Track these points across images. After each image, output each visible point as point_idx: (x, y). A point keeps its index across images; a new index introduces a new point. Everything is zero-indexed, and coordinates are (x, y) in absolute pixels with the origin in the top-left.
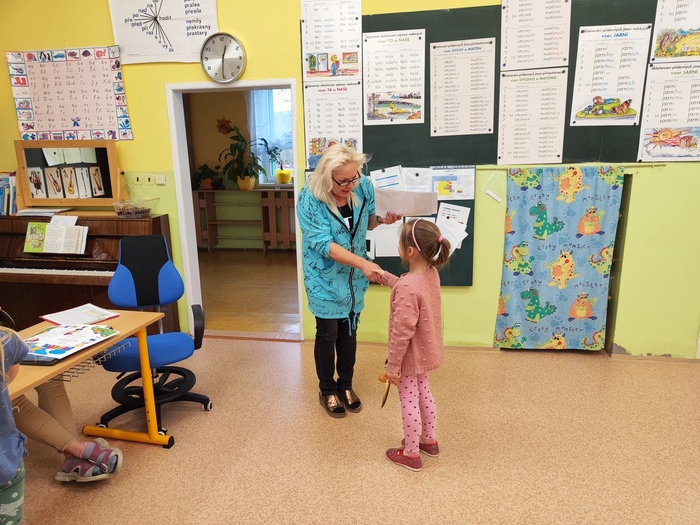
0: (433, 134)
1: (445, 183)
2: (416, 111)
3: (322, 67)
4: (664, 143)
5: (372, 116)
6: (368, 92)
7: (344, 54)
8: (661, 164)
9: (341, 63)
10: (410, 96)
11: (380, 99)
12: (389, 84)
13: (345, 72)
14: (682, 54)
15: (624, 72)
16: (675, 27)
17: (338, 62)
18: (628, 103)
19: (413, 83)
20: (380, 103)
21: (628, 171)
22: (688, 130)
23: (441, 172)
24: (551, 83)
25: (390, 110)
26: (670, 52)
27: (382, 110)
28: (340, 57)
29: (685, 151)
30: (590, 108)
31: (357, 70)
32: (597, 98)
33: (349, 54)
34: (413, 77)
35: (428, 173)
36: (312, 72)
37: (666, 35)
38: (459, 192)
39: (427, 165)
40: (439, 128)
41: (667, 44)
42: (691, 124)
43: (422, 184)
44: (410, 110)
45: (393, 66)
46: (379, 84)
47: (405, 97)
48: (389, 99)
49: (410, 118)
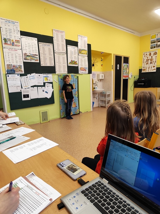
0: (41, 65)
1: (46, 78)
2: (37, 59)
3: (9, 43)
4: (82, 70)
5: (25, 59)
6: (24, 52)
7: (16, 40)
8: (82, 74)
9: (15, 43)
10: (35, 55)
11: (27, 55)
12: (29, 51)
13: (16, 45)
14: (82, 54)
15: (75, 56)
16: (81, 48)
17: (14, 42)
18: (76, 62)
19: (36, 52)
20: (27, 56)
21: (78, 76)
22: (85, 68)
23: (45, 75)
24: (64, 56)
25: (30, 58)
26: (81, 53)
27: (28, 58)
28: (14, 41)
29: (85, 72)
30: (71, 62)
31: (20, 46)
32: (72, 60)
33: (17, 40)
34: (35, 50)
35: (42, 75)
36: (6, 43)
37: (80, 50)
38: (49, 80)
39: (41, 73)
40: (43, 64)
41: (80, 51)
42: (85, 67)
43: (41, 78)
44: (35, 59)
45: (30, 46)
46: (26, 51)
47: (34, 55)
48: (30, 55)
49: (35, 61)
